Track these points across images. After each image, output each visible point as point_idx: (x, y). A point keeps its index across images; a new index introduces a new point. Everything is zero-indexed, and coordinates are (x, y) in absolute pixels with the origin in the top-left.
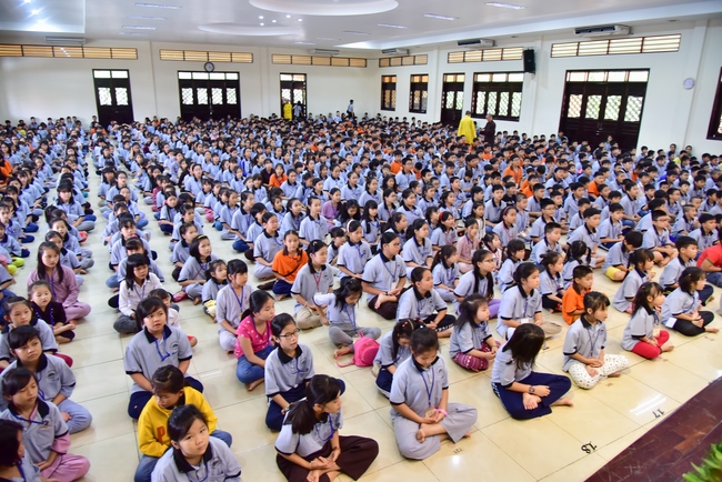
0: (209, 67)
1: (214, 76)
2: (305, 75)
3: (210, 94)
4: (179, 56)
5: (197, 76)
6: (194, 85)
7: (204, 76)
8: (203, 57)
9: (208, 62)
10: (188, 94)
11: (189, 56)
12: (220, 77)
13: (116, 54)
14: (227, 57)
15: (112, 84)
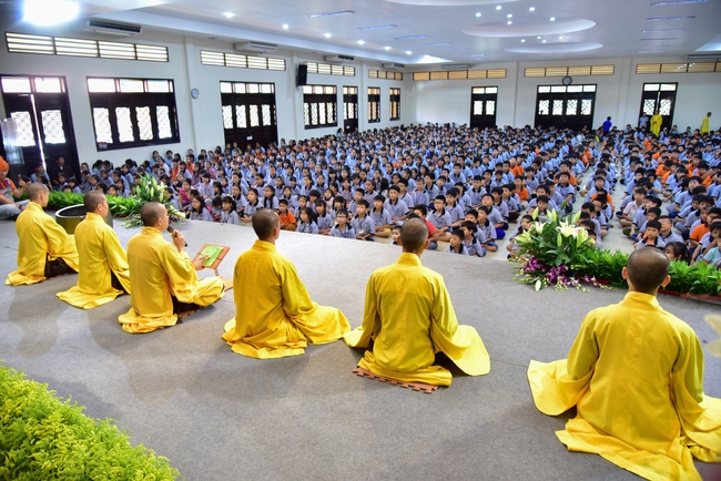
0: (568, 81)
1: (572, 89)
2: (677, 84)
3: (565, 107)
4: (540, 72)
5: (556, 90)
6: (551, 97)
7: (562, 89)
8: (563, 72)
9: (567, 77)
10: (544, 107)
11: (550, 72)
12: (578, 89)
13: (491, 74)
14: (586, 71)
15: (485, 98)
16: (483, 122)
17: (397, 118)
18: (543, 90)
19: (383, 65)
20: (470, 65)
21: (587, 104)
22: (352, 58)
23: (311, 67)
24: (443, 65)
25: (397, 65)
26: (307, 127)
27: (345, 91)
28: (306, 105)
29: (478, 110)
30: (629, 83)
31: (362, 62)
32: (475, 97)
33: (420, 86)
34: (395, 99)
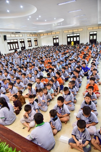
16: (56, 45)
17: (37, 45)
18: (68, 36)
19: (31, 33)
20: (52, 31)
21: (78, 38)
22: (20, 33)
23: (8, 36)
24: (46, 32)
25: (34, 33)
26: (10, 50)
27: (21, 40)
28: (9, 45)
29: (55, 42)
30: (86, 33)
31: (24, 33)
32: (54, 39)
33: (42, 37)
34: (36, 41)
